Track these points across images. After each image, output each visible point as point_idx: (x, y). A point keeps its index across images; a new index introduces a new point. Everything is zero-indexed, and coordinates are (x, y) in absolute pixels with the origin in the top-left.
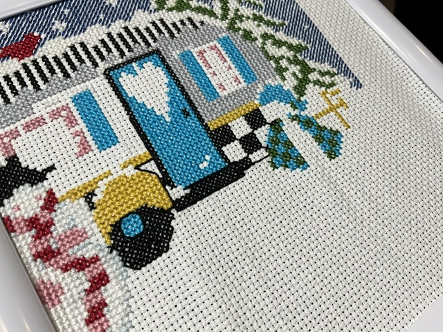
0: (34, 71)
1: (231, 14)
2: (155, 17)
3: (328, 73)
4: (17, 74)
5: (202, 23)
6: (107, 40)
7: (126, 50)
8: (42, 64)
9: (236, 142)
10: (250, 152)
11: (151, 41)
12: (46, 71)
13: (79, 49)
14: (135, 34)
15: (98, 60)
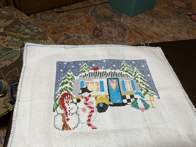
0: (96, 74)
1: (136, 76)
2: (121, 72)
3: (153, 93)
4: (93, 73)
5: (129, 76)
6: (110, 73)
7: (112, 76)
8: (98, 73)
9: (126, 99)
10: (128, 102)
11: (118, 76)
12: (98, 74)
13: (105, 72)
14: (116, 74)
15: (107, 76)
